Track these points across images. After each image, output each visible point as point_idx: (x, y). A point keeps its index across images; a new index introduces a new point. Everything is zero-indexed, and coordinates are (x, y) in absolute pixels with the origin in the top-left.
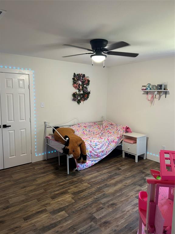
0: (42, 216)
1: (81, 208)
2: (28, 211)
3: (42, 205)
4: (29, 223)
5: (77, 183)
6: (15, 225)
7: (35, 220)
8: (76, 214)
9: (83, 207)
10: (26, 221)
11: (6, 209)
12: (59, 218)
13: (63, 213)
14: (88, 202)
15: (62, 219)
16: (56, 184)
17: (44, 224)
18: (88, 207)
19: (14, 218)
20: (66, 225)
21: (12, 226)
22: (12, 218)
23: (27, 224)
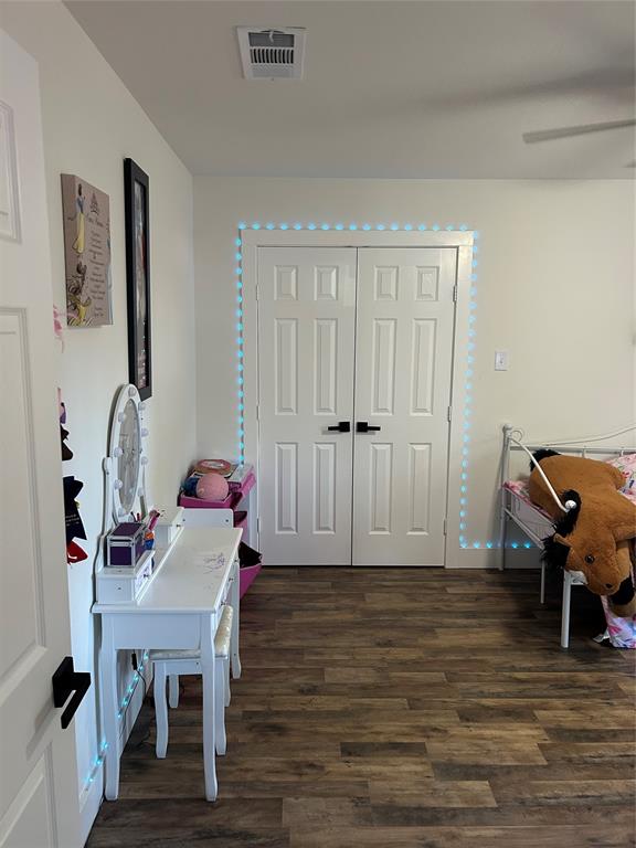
0: (400, 765)
1: (562, 800)
2: (365, 728)
3: (418, 727)
4: (354, 768)
5: (586, 696)
6: (312, 757)
7: (375, 768)
8: (531, 813)
9: (572, 801)
10: (347, 759)
11: (306, 695)
12: (458, 800)
13: (480, 787)
14: (603, 792)
15: (466, 806)
16: (500, 668)
17: (395, 796)
18: (596, 811)
19: (317, 733)
20: (471, 837)
21: (300, 757)
22: (312, 729)
23: (344, 768)
